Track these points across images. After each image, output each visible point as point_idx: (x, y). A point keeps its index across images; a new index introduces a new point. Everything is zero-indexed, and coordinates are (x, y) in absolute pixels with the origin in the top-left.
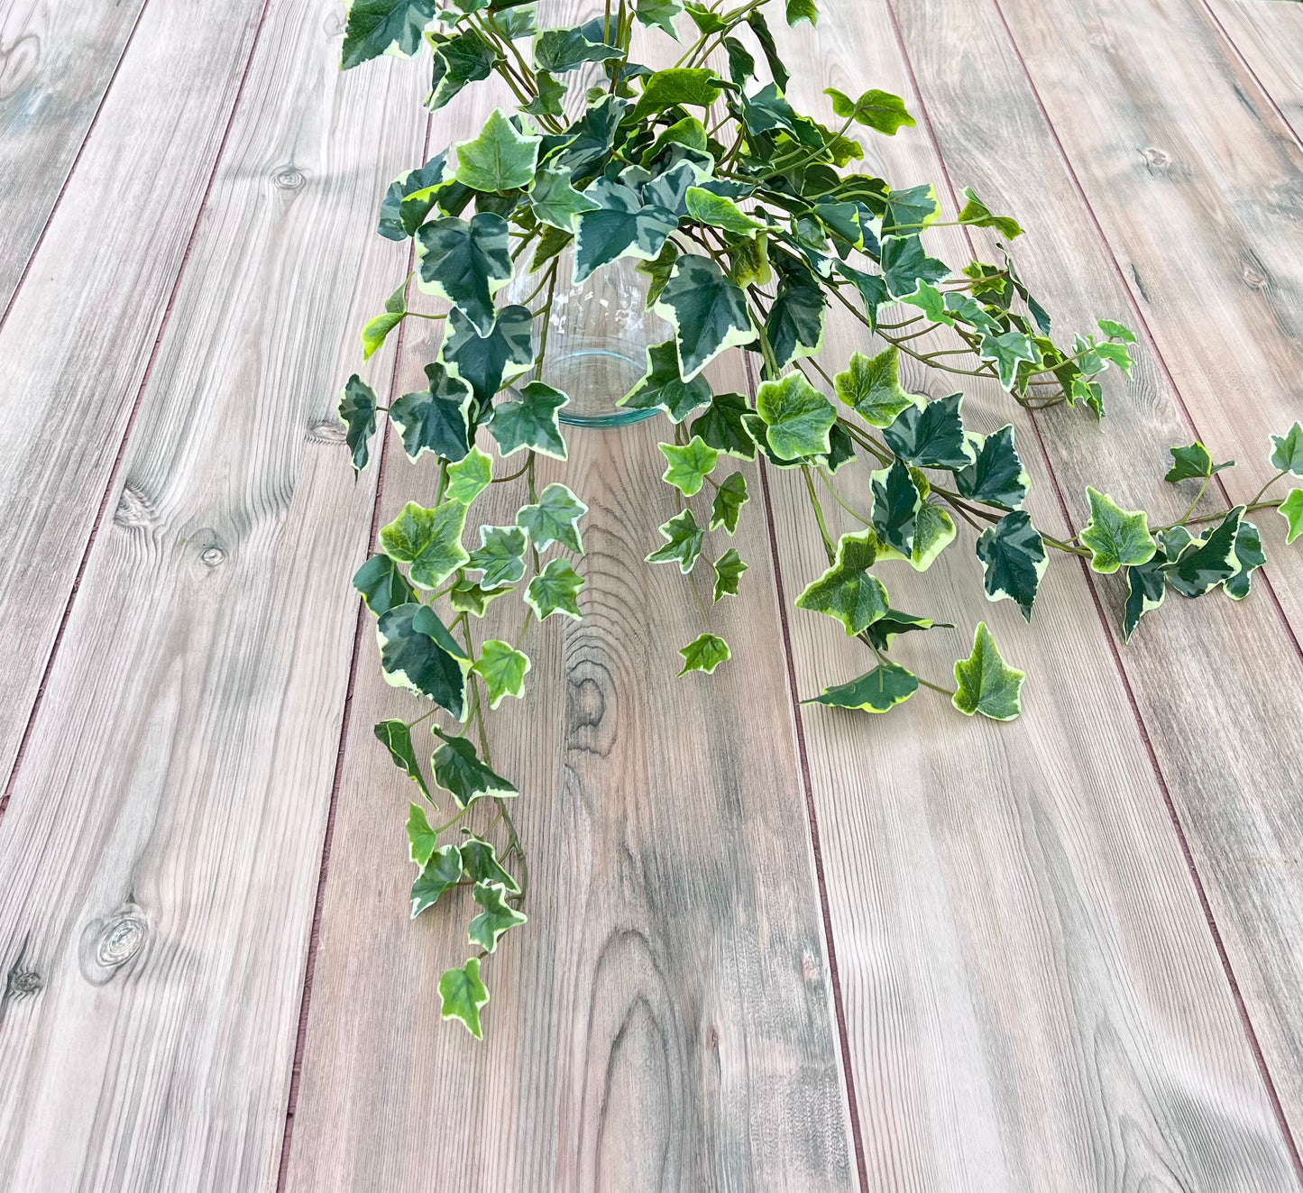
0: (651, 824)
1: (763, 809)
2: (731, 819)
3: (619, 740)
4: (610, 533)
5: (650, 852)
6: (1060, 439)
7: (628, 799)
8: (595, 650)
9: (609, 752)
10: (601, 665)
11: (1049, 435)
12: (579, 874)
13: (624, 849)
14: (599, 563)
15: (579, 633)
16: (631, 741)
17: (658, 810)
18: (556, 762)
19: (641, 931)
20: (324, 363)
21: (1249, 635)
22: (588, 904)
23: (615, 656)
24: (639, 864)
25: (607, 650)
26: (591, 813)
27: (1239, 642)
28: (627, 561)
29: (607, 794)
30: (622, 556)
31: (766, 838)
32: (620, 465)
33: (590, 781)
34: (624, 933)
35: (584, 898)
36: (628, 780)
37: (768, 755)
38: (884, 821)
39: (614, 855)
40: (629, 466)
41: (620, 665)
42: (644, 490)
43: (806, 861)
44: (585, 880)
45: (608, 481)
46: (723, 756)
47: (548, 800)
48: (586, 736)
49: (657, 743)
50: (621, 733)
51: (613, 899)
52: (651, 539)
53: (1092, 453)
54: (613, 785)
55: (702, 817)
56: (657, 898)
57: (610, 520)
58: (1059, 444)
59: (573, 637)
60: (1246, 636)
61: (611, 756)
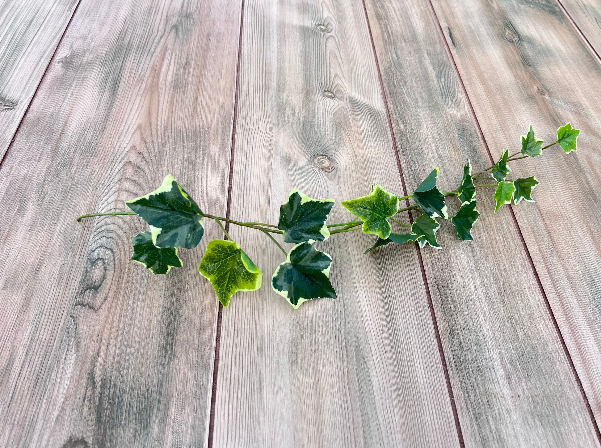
0: (114, 359)
1: (187, 349)
2: (165, 357)
3: (108, 300)
4: (138, 167)
5: (108, 380)
6: (401, 119)
7: (104, 341)
8: (110, 239)
9: (100, 307)
10: (111, 249)
11: (395, 117)
12: (57, 395)
13: (91, 377)
14: (127, 185)
15: (103, 228)
16: (115, 301)
17: (120, 349)
18: (65, 313)
19: (86, 440)
20: (9, 66)
21: (498, 238)
22: (57, 419)
23: (120, 243)
24: (98, 389)
25: (116, 239)
26: (77, 351)
27: (491, 243)
28: (143, 184)
29: (92, 336)
30: (141, 181)
31: (184, 371)
32: (154, 127)
33: (83, 328)
34: (75, 442)
35: (56, 413)
36: (107, 327)
37: (198, 312)
38: (261, 360)
39: (84, 381)
40: (159, 128)
41: (122, 249)
42: (163, 142)
43: (206, 389)
44: (61, 399)
45: (144, 136)
46: (169, 313)
47: (53, 340)
48: (88, 297)
49: (131, 303)
50: (111, 295)
51: (75, 415)
52: (160, 172)
53: (417, 127)
54: (97, 331)
55: (147, 355)
56: (103, 415)
57: (140, 159)
58: (400, 121)
59: (99, 230)
60: (495, 239)
61: (101, 311)
